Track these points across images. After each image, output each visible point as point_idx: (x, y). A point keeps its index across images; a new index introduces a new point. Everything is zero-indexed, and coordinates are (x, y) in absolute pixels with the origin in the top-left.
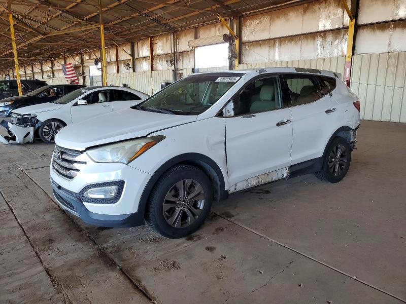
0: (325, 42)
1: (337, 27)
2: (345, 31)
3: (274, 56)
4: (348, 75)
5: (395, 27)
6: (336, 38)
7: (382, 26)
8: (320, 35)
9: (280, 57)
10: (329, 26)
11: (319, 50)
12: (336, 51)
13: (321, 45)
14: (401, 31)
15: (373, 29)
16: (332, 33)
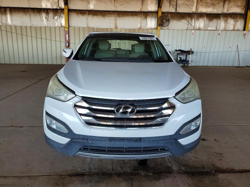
0: (49, 16)
1: (55, 7)
2: (61, 11)
3: (7, 21)
4: (67, 39)
5: (89, 14)
6: (56, 15)
7: (82, 12)
8: (44, 11)
9: (12, 22)
10: (49, 6)
11: (45, 21)
12: (56, 23)
13: (46, 18)
14: (92, 17)
15: (78, 13)
16: (53, 11)
